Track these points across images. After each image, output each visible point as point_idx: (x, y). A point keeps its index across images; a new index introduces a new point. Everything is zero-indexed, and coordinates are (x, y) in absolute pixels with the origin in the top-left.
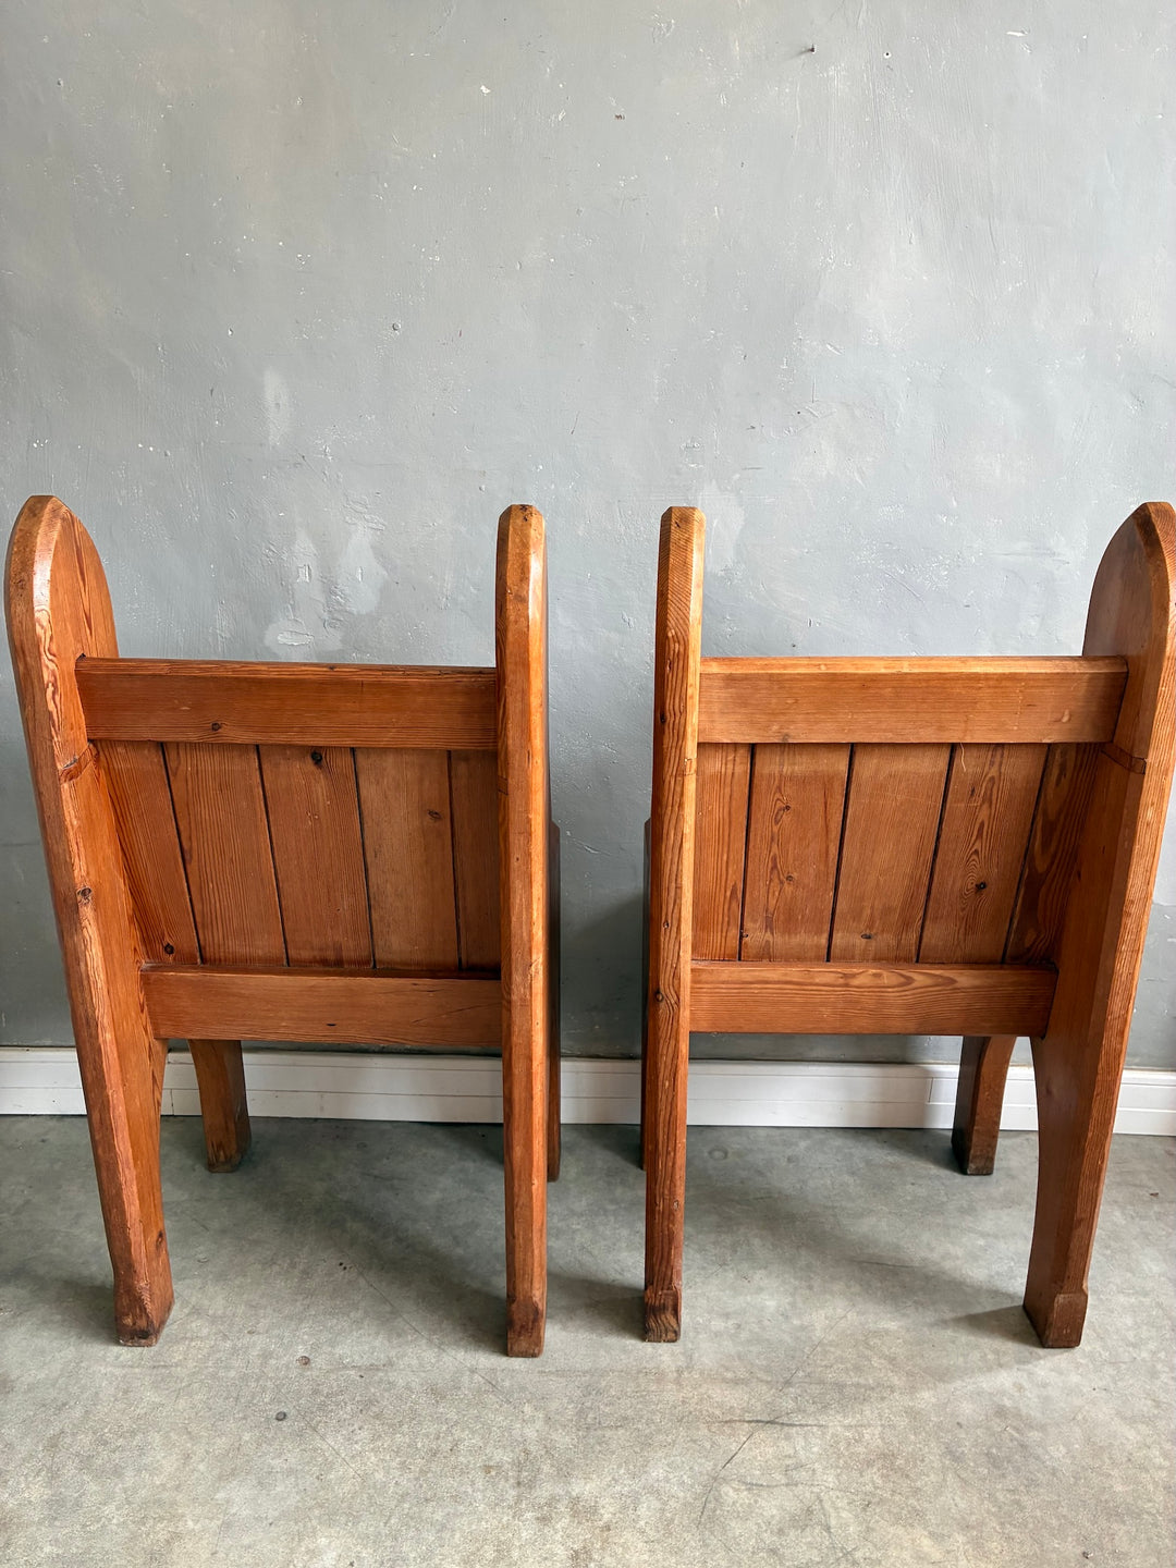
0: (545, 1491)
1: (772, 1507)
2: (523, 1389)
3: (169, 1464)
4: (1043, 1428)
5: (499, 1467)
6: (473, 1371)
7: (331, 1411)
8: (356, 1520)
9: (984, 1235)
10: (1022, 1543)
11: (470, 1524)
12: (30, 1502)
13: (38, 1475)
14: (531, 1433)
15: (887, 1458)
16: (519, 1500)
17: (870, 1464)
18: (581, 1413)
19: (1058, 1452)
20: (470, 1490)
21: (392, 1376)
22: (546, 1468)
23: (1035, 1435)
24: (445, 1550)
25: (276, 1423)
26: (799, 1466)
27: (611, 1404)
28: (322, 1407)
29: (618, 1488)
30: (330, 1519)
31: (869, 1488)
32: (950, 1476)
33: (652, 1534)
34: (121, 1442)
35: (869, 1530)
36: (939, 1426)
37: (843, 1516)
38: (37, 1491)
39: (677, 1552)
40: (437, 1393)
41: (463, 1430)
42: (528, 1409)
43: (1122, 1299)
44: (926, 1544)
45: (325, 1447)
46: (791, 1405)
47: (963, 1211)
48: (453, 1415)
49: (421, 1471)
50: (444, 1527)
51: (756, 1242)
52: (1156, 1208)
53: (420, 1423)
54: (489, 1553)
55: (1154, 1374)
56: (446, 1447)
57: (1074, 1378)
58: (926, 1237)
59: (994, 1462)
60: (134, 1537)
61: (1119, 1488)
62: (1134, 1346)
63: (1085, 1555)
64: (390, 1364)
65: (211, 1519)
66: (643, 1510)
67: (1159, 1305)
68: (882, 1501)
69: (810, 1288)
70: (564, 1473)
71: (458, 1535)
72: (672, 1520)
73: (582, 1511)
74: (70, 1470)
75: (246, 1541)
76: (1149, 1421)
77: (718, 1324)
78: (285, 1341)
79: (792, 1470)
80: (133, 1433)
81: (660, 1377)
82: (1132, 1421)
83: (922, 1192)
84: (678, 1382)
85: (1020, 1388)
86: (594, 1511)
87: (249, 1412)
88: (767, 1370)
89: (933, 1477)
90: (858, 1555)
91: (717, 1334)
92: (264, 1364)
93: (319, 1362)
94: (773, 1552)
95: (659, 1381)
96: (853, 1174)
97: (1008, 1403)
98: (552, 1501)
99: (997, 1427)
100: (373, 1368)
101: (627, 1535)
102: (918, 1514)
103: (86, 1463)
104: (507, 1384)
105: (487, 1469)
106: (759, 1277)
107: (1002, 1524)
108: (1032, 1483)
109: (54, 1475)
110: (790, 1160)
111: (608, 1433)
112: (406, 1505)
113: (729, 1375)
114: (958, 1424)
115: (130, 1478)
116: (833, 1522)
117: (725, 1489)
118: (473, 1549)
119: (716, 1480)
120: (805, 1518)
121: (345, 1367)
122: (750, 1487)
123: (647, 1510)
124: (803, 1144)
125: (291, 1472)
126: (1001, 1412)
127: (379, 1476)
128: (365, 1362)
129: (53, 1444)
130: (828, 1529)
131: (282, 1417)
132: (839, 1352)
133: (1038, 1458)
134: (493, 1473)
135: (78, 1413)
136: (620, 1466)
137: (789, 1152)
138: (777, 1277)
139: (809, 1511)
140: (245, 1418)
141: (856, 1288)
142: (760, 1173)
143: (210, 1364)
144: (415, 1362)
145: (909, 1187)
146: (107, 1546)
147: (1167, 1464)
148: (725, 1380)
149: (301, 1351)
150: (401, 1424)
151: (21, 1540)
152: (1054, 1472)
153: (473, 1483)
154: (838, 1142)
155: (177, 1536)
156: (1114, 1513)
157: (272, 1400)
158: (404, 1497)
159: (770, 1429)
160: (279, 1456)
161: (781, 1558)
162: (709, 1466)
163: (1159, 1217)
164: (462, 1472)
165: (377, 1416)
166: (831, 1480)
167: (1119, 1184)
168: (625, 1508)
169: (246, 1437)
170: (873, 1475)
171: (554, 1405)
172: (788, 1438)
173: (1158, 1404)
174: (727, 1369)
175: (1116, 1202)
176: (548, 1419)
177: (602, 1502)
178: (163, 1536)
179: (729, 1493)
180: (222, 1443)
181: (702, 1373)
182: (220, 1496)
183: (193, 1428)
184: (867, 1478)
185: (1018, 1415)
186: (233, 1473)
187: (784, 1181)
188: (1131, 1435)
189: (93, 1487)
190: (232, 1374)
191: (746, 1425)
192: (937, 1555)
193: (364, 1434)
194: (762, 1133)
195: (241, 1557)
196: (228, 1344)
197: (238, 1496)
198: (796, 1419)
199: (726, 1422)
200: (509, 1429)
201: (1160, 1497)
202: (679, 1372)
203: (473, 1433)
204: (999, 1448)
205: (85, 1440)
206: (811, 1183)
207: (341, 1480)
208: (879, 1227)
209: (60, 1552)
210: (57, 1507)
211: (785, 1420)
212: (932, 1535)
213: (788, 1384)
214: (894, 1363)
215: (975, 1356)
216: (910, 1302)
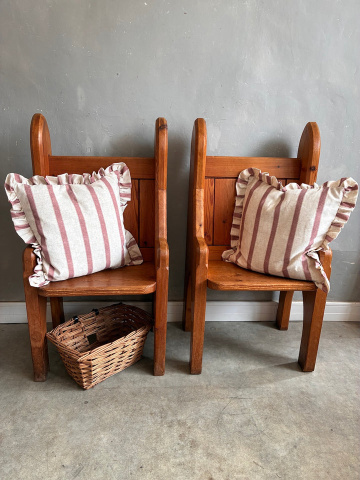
0: (170, 418)
1: (238, 420)
2: (160, 392)
3: (52, 417)
4: (315, 397)
5: (155, 413)
6: (144, 388)
7: (102, 400)
8: (112, 429)
9: (292, 348)
10: (313, 427)
11: (148, 428)
12: (7, 430)
13: (9, 422)
14: (164, 404)
15: (271, 406)
16: (162, 422)
17: (266, 408)
18: (179, 398)
19: (320, 403)
20: (146, 420)
21: (120, 390)
22: (169, 413)
23: (313, 399)
24: (141, 436)
25: (84, 404)
26: (245, 409)
27: (187, 395)
28: (99, 399)
29: (191, 417)
30: (104, 429)
31: (266, 414)
32: (290, 410)
33: (203, 429)
34: (35, 412)
35: (267, 425)
36: (285, 397)
37: (260, 422)
38: (9, 427)
39: (211, 433)
40: (134, 394)
41: (143, 404)
42: (162, 397)
43: (334, 363)
44: (285, 429)
45: (101, 410)
46: (241, 393)
47: (286, 342)
48: (139, 400)
49: (131, 415)
50: (139, 430)
51: (227, 351)
52: (342, 339)
53: (129, 402)
54: (154, 436)
55: (346, 382)
56: (138, 408)
57: (323, 384)
58: (276, 348)
59: (302, 406)
60: (42, 438)
61: (339, 412)
62: (339, 375)
63: (332, 430)
64: (119, 387)
65: (66, 432)
66: (200, 423)
67: (345, 364)
68: (270, 417)
69: (244, 363)
70: (175, 414)
71: (144, 432)
72: (209, 425)
73: (181, 424)
74: (20, 421)
75: (78, 437)
76: (346, 394)
77: (217, 373)
79: (243, 411)
80: (39, 409)
81: (201, 387)
82: (341, 394)
83: (274, 337)
84: (207, 388)
85: (307, 387)
86: (184, 424)
87: (76, 401)
88: (233, 384)
89: (285, 411)
90: (265, 432)
91: (217, 376)
93: (97, 387)
94: (240, 432)
95: (201, 389)
96: (253, 333)
97: (304, 391)
98: (172, 422)
99: (302, 396)
100: (113, 388)
101: (196, 429)
102: (281, 421)
103: (24, 418)
104: (155, 391)
105: (151, 414)
106: (228, 361)
107: (306, 423)
108: (314, 411)
109: (14, 422)
110: (234, 330)
111: (187, 403)
112: (127, 425)
113: (222, 386)
114: (290, 396)
115: (39, 422)
116: (257, 423)
117: (224, 416)
118: (149, 435)
119: (220, 414)
120: (248, 423)
121: (105, 388)
122: (231, 415)
123: (201, 423)
124: (238, 326)
125: (90, 417)
126: (302, 393)
127: (118, 417)
128: (111, 386)
129: (14, 414)
130: (255, 425)
131: (86, 402)
132: (254, 379)
133: (314, 405)
134: (153, 415)
135: (21, 404)
136: (192, 411)
137: (234, 328)
138: (234, 360)
139: (249, 421)
140: (75, 403)
141: (257, 362)
142: (226, 334)
144: (126, 386)
145: (270, 336)
146: (33, 441)
147: (353, 405)
148: (221, 388)
150: (124, 403)
151: (5, 441)
152: (320, 408)
153: (147, 418)
154: (248, 325)
155: (56, 437)
156: (339, 419)
157: (83, 398)
158: (126, 422)
159: (236, 400)
160: (87, 413)
161: (242, 434)
162: (218, 410)
163: (342, 342)
164: (144, 415)
165: (116, 401)
166: (255, 412)
167: (330, 334)
168: (194, 422)
169: (76, 408)
170: (267, 411)
171: (170, 396)
172: (241, 402)
173: (348, 390)
174: (221, 385)
175: (330, 338)
176: (168, 400)
177: (187, 421)
178: (51, 437)
179: (225, 417)
180: (68, 411)
181: (214, 386)
182: (69, 425)
183: (58, 407)
184: (265, 412)
185: (308, 393)
186: (72, 419)
187: (233, 336)
188: (341, 398)
189: (28, 425)
190: (70, 391)
191: (228, 399)
192: (288, 431)
193: (112, 406)
194: (225, 323)
195: (77, 442)
197: (74, 425)
198: (243, 397)
199: (222, 398)
200: (157, 403)
201: (352, 414)
202: (207, 386)
203: (146, 404)
204: (303, 402)
205: (24, 412)
206: (241, 336)
207: (107, 419)
208: (263, 346)
209: (18, 444)
210: (16, 431)
211: (240, 397)
212: (286, 426)
213: (240, 388)
214: (270, 381)
215: (294, 379)
216: (273, 365)
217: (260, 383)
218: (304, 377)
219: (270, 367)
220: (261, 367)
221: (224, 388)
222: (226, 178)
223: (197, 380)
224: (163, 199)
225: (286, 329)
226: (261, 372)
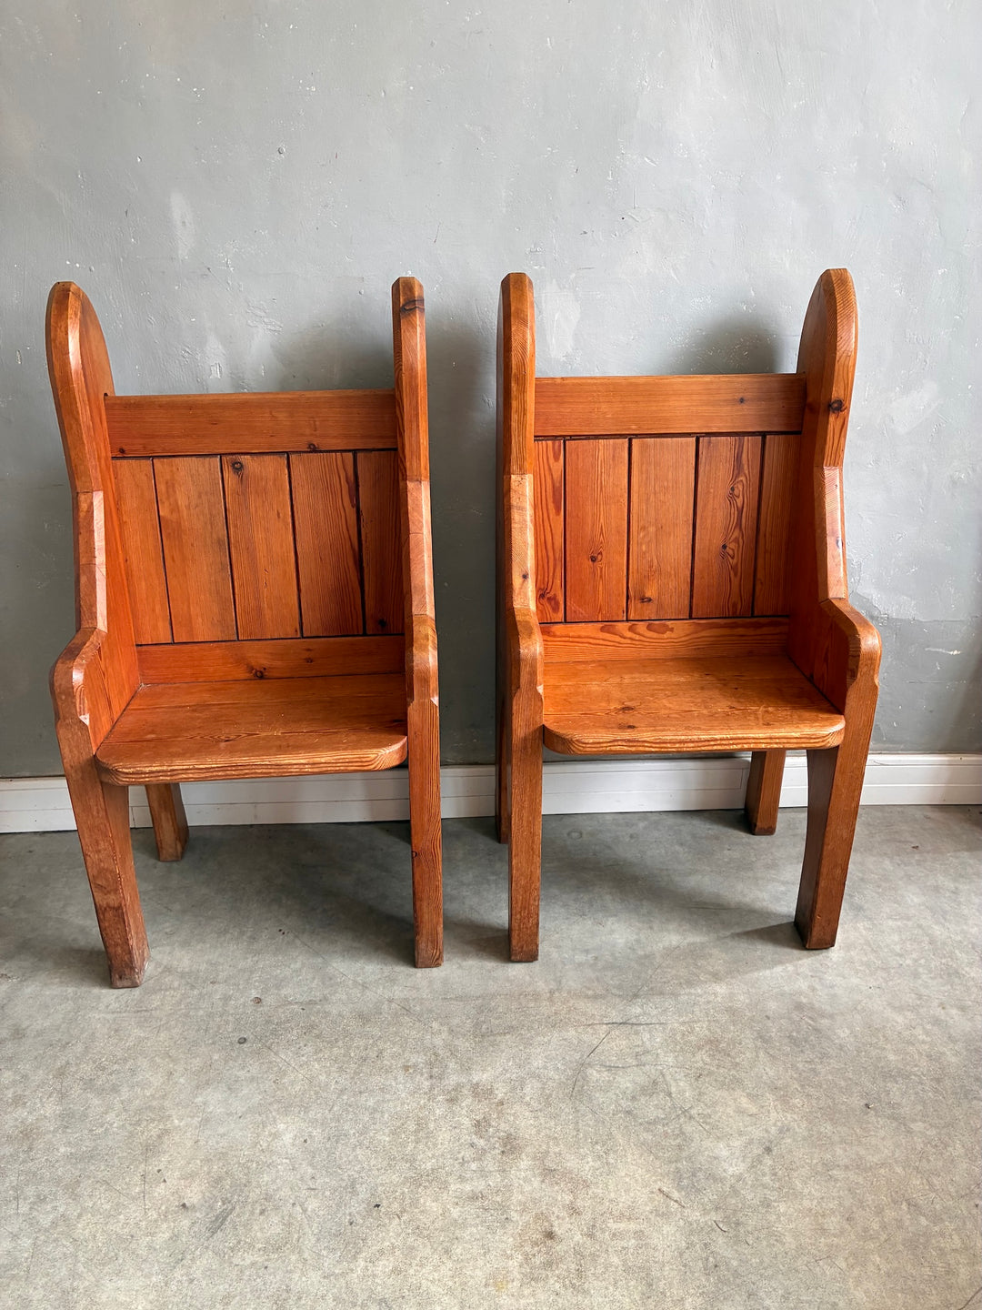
0: (452, 1080)
1: (625, 1082)
2: (430, 1011)
3: (157, 1080)
4: (831, 1016)
5: (415, 1066)
6: (390, 1001)
7: (281, 1035)
8: (307, 1109)
9: (784, 883)
10: (818, 1099)
11: (395, 1107)
12: (45, 1117)
13: (50, 1096)
14: (438, 1041)
15: (712, 1043)
16: (432, 1088)
17: (700, 1048)
18: (477, 1025)
19: (844, 1033)
20: (393, 1084)
21: (328, 1008)
22: (452, 1065)
23: (825, 1022)
24: (377, 1127)
25: (238, 1045)
26: (647, 1052)
27: (499, 1018)
28: (274, 1033)
29: (508, 1075)
30: (286, 1110)
31: (700, 1064)
32: (761, 1054)
33: (535, 1105)
34: (116, 1067)
35: (700, 1094)
36: (752, 1019)
37: (682, 1087)
38: (51, 1108)
39: (555, 1117)
40: (363, 1018)
41: (385, 1043)
42: (435, 1025)
43: (890, 923)
44: (744, 1102)
45: (278, 1060)
46: (639, 1010)
47: (768, 867)
48: (376, 1032)
49: (355, 1073)
50: (375, 1110)
51: (608, 897)
52: (917, 857)
53: (352, 1039)
54: (412, 1126)
55: (916, 975)
56: (373, 1055)
57: (855, 981)
58: (740, 887)
59: (794, 1041)
60: (131, 1135)
61: (892, 1057)
62: (901, 956)
63: (867, 1106)
64: (325, 999)
65: (192, 1117)
66: (528, 1090)
67: (920, 926)
68: (710, 1073)
69: (651, 928)
70: (466, 1068)
71: (386, 1116)
72: (551, 1095)
73: (480, 1092)
74: (76, 1091)
75: (221, 1130)
76: (914, 1009)
77: (580, 958)
78: (241, 987)
79: (640, 1056)
80: (125, 1060)
81: (536, 997)
82: (900, 1009)
83: (736, 855)
84: (551, 999)
85: (813, 989)
86: (490, 1092)
87: (217, 1038)
88: (619, 987)
89: (748, 1054)
90: (693, 1112)
91: (580, 964)
92: (225, 1004)
93: (269, 1000)
94: (629, 1112)
95: (536, 1000)
96: (682, 844)
97: (804, 1000)
98: (458, 1088)
99: (795, 1016)
100: (312, 1003)
101: (517, 1107)
102: (736, 1083)
103: (89, 1084)
104: (418, 1008)
105: (406, 1068)
106: (611, 923)
107: (802, 1086)
108: (824, 1056)
109: (63, 1096)
110: (631, 837)
111: (499, 1038)
112: (345, 1097)
113: (590, 993)
114: (766, 1016)
115: (125, 1093)
116: (673, 1090)
117: (590, 1071)
118: (399, 1124)
119: (582, 1066)
120: (652, 1088)
121: (290, 1003)
122: (609, 1068)
123: (531, 1089)
124: (641, 825)
125: (252, 1079)
126: (799, 1007)
127: (323, 1078)
128: (305, 998)
129: (61, 1073)
130: (670, 1094)
131: (243, 1041)
132: (674, 972)
133: (829, 1038)
134: (411, 1071)
135: (79, 1048)
136: (508, 1060)
137: (631, 831)
138: (625, 922)
139: (655, 1083)
140: (213, 1043)
141: (687, 926)
142: (609, 848)
143: (183, 1006)
144: (344, 997)
145: (726, 852)
146: (110, 1143)
147: (929, 1039)
148: (587, 997)
149: (254, 994)
150: (337, 1040)
151: (40, 1144)
152: (841, 1048)
153: (396, 1079)
154: (671, 820)
155: (167, 1132)
156: (888, 1075)
157: (234, 1030)
158: (342, 1092)
159: (623, 1028)
160: (243, 1069)
161: (635, 1117)
162: (577, 1056)
163: (919, 863)
164: (387, 1072)
165: (318, 1036)
166: (671, 1060)
167: (888, 841)
168: (514, 1089)
169: (216, 1057)
170: (702, 1057)
171: (456, 1021)
172: (637, 1033)
173: (920, 997)
174: (589, 989)
175: (885, 854)
176: (451, 1031)
177: (495, 1086)
178: (155, 1132)
179: (593, 1074)
180: (197, 1062)
181: (569, 992)
182: (199, 1100)
183: (173, 1052)
184: (698, 1057)
185: (812, 1008)
186: (207, 1083)
187: (627, 852)
188: (900, 1019)
189: (96, 1102)
190: (201, 1012)
191: (604, 1026)
192: (754, 1110)
193: (309, 1049)
194: (608, 817)
195: (217, 1143)
196: (196, 992)
197: (213, 1099)
198: (643, 1020)
199: (589, 1025)
200: (422, 1039)
201: (924, 1063)
202: (552, 992)
203: (394, 1044)
204: (798, 1032)
205: (87, 1069)
206: (649, 853)
207: (292, 1083)
208: (705, 882)
209: (73, 1151)
210: (67, 1120)
211: (634, 1021)
212: (749, 1095)
213: (636, 996)
214: (716, 977)
215: (779, 969)
216: (728, 933)
217: (690, 983)
218: (806, 962)
219: (719, 939)
220: (696, 938)
221: (596, 997)
222: (597, 437)
223: (528, 978)
224: (419, 507)
225: (770, 831)
226: (694, 953)
